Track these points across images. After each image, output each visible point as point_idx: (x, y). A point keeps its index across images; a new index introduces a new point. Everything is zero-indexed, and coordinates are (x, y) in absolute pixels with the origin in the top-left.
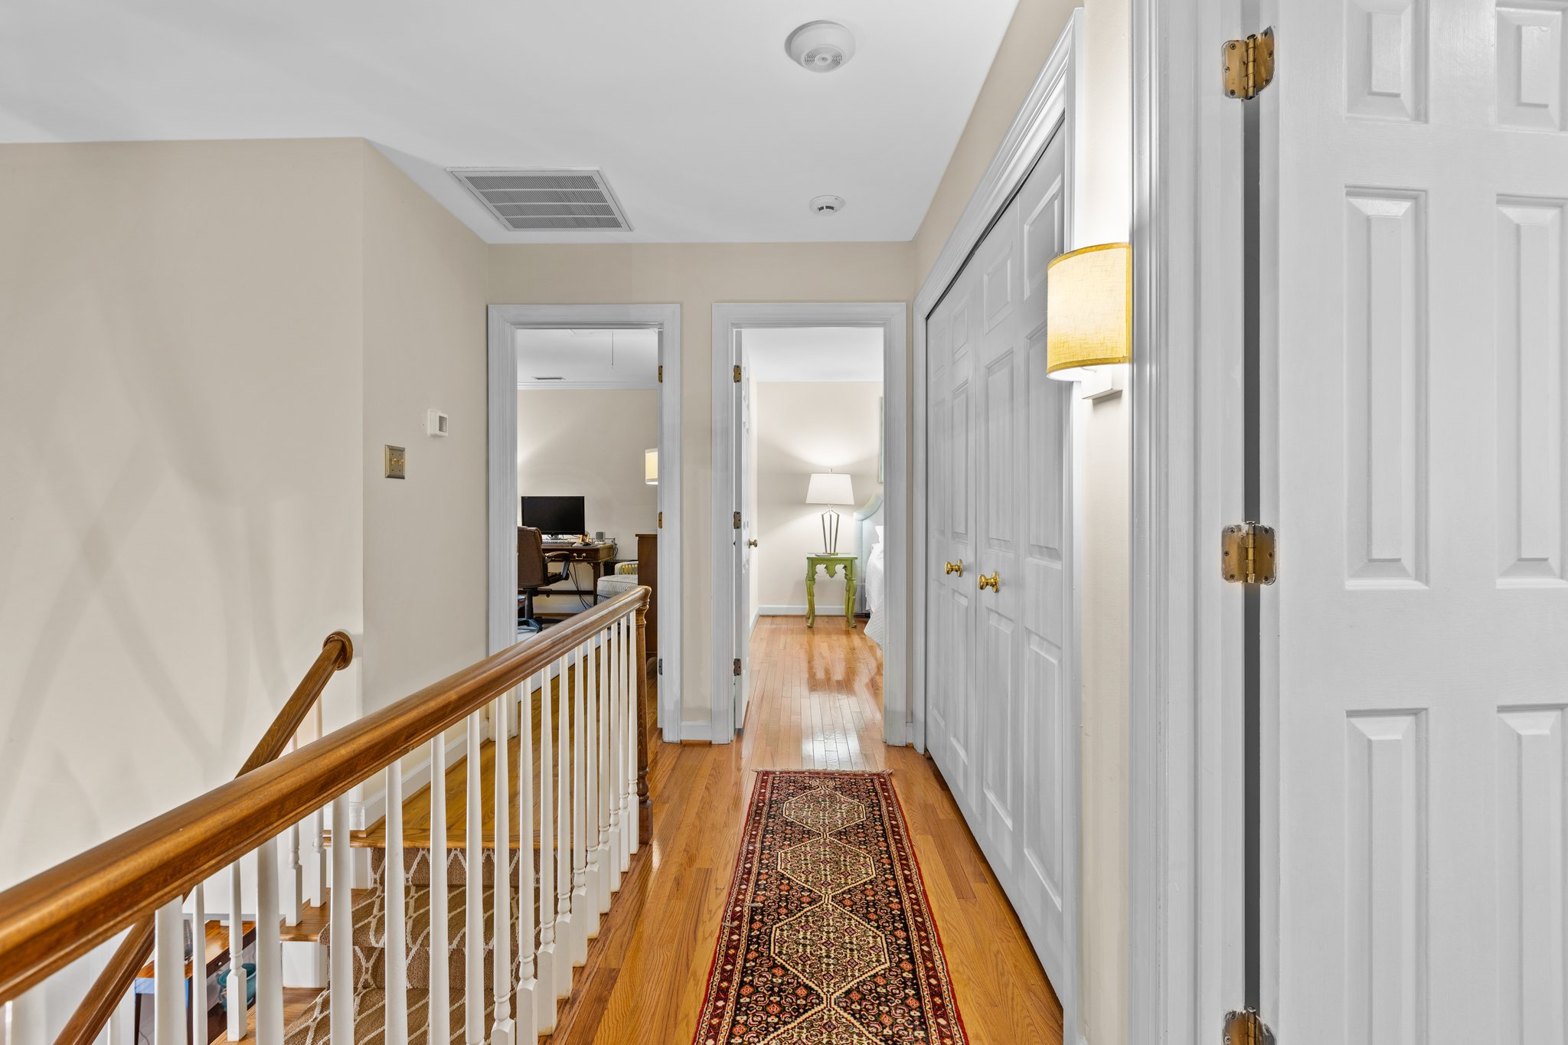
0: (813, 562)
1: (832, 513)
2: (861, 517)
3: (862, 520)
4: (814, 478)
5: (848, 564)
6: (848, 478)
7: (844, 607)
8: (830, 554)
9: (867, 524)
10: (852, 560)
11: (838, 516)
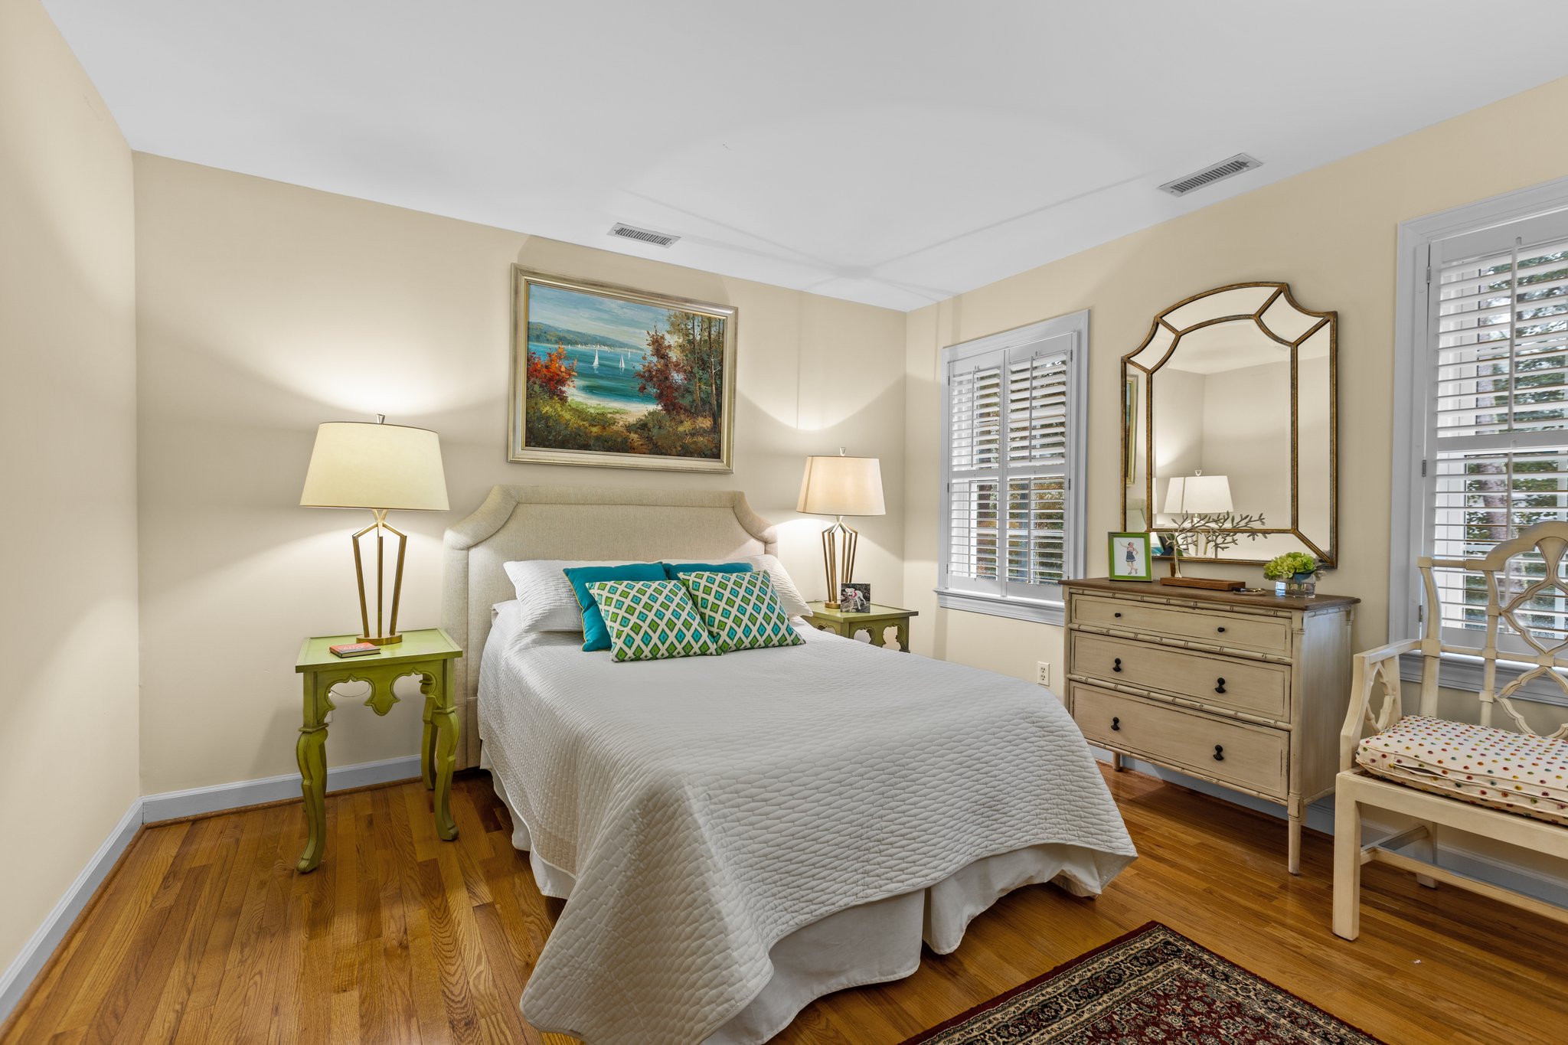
0: (317, 678)
1: (384, 533)
2: (462, 539)
3: (468, 548)
4: (328, 437)
5: (435, 671)
6: (431, 441)
7: (419, 756)
8: (378, 642)
9: (479, 557)
10: (444, 661)
11: (403, 540)
